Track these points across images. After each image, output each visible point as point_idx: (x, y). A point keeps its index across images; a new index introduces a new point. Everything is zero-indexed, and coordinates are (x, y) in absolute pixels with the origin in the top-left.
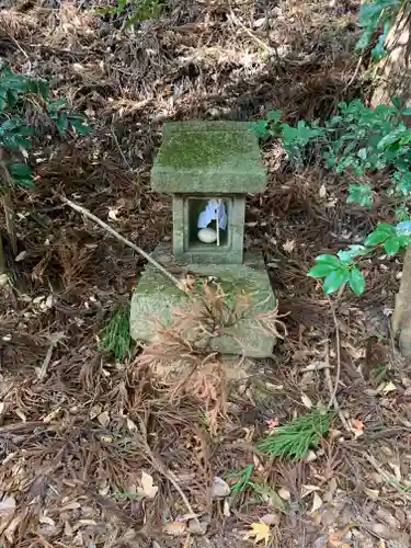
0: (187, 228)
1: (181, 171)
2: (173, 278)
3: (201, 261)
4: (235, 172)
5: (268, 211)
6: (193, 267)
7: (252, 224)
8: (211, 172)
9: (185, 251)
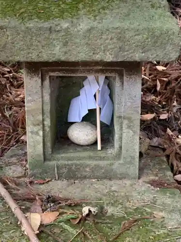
0: (48, 122)
1: (31, 25)
2: (18, 212)
3: (72, 175)
4: (126, 24)
5: (169, 100)
6: (58, 188)
7: (149, 117)
8: (84, 25)
9: (45, 159)
